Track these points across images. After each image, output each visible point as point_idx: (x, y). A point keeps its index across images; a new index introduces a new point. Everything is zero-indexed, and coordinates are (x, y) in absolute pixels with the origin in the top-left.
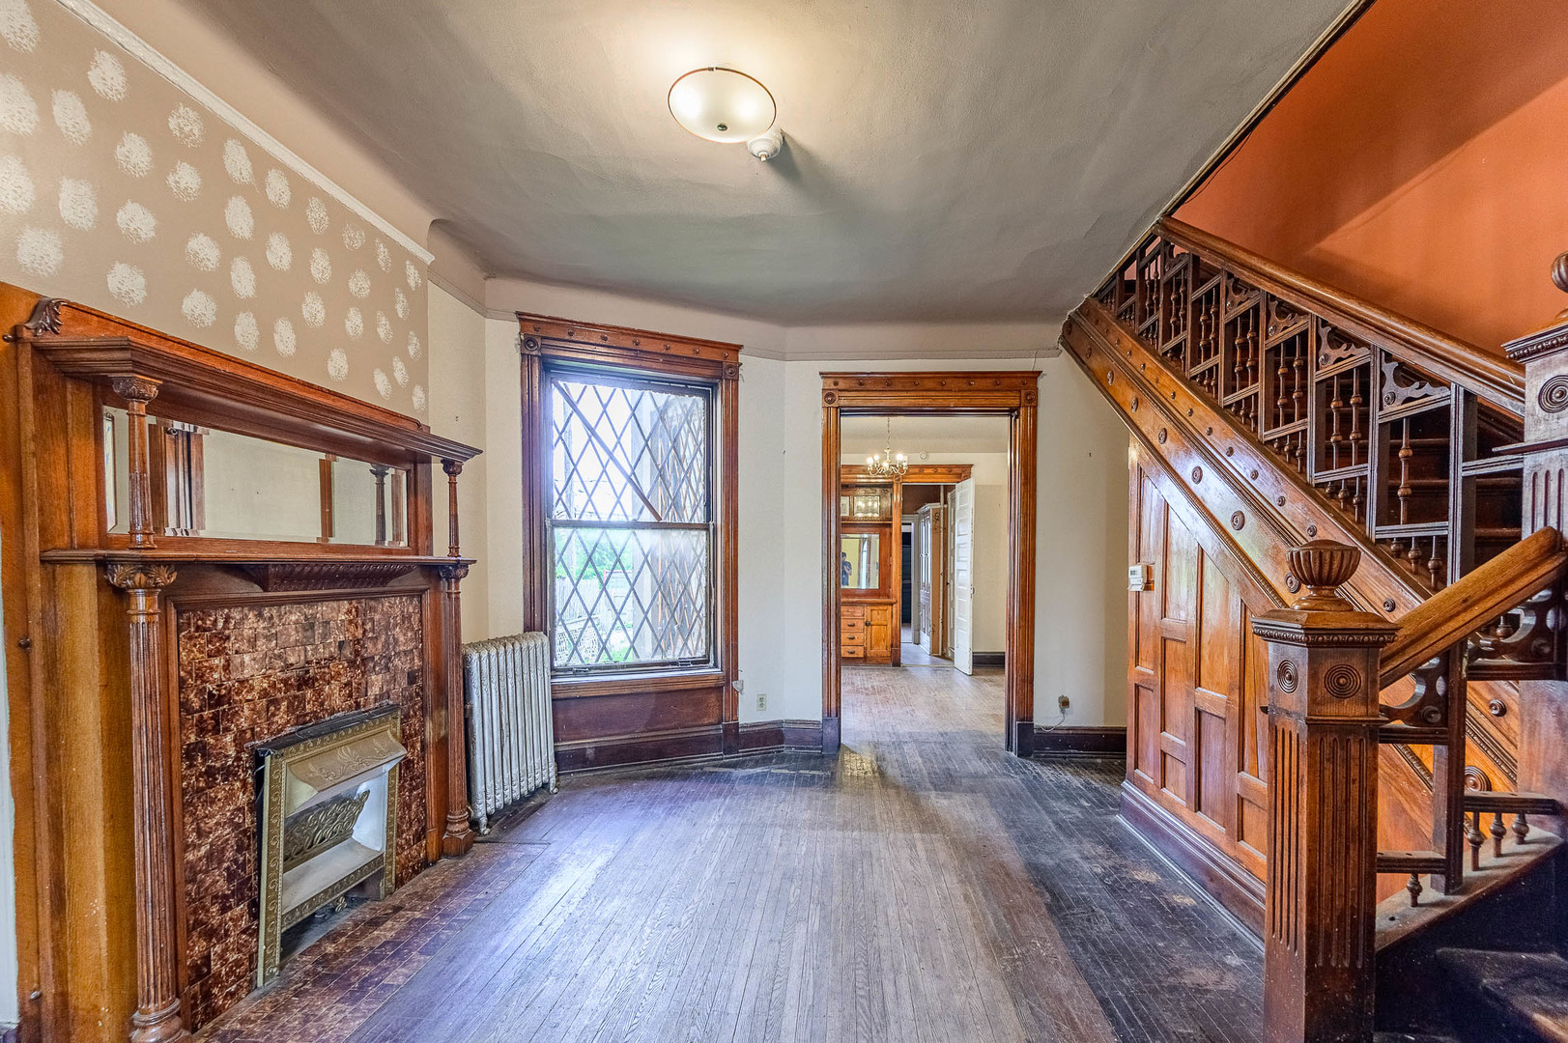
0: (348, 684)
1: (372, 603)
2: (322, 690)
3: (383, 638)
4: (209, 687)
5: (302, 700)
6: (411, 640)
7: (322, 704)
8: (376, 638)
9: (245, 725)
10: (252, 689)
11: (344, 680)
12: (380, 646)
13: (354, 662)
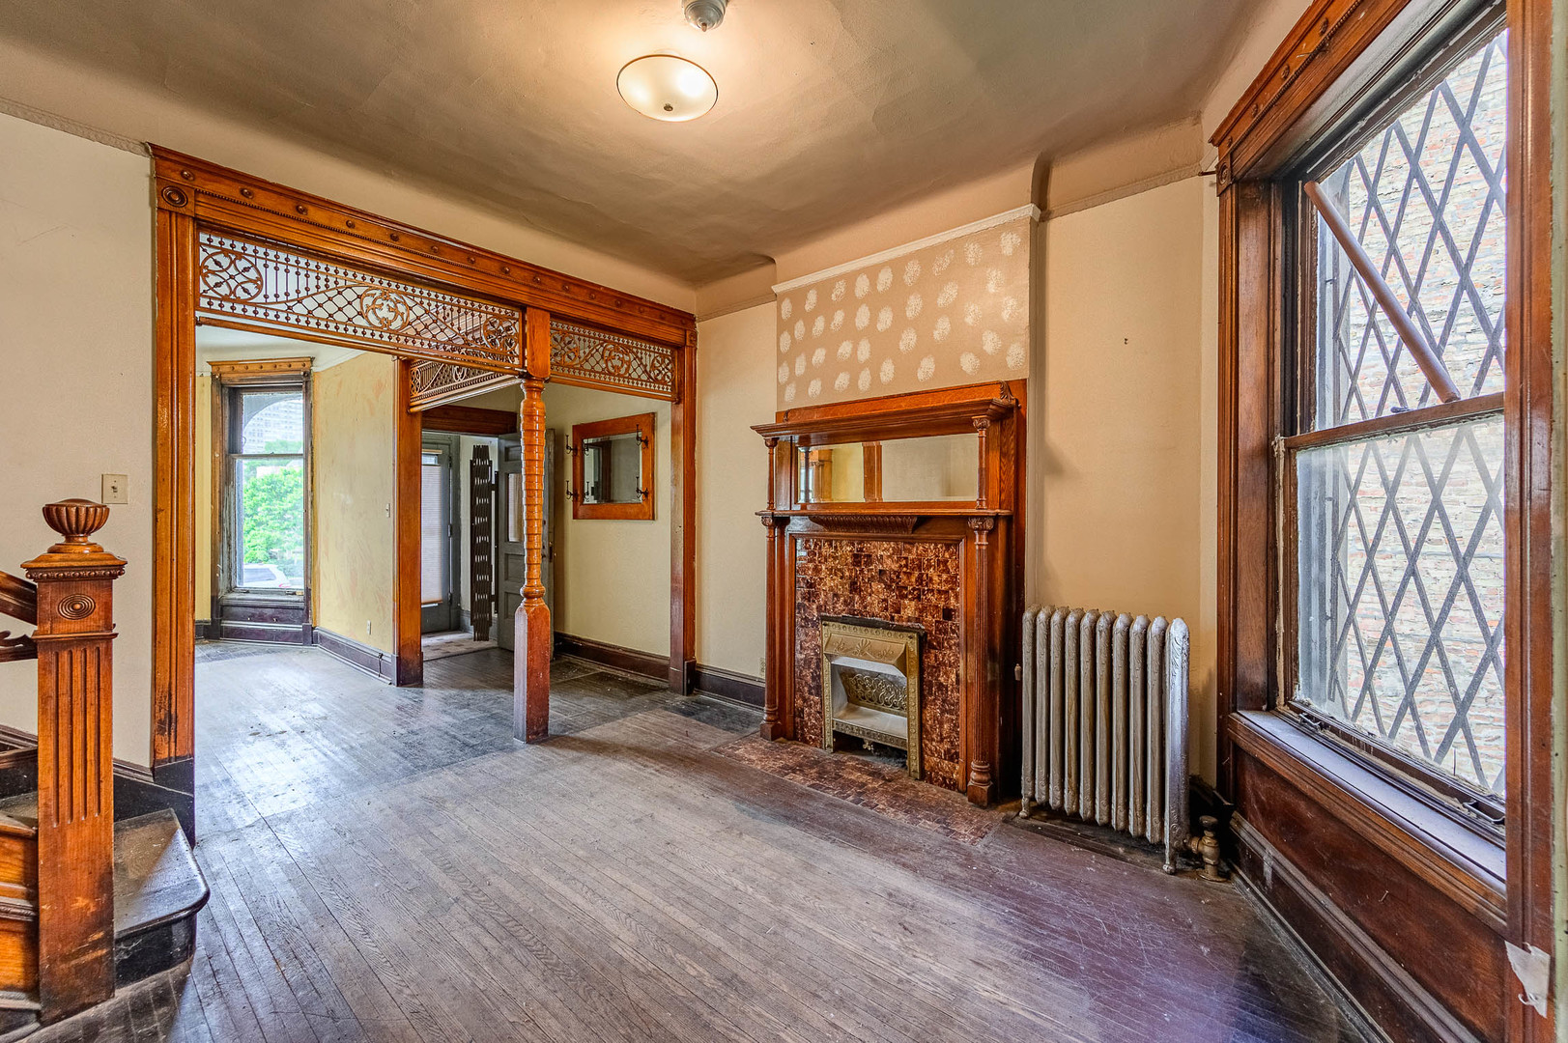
0: (885, 600)
1: (908, 546)
2: (865, 598)
3: (916, 573)
4: (808, 577)
5: (852, 599)
6: (946, 581)
7: (865, 607)
8: (910, 574)
9: (822, 603)
10: (825, 584)
11: (882, 597)
12: (913, 580)
13: (891, 586)
